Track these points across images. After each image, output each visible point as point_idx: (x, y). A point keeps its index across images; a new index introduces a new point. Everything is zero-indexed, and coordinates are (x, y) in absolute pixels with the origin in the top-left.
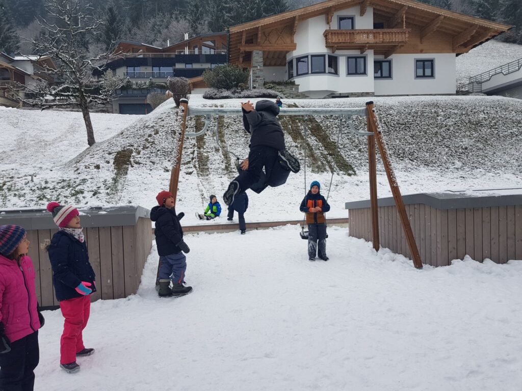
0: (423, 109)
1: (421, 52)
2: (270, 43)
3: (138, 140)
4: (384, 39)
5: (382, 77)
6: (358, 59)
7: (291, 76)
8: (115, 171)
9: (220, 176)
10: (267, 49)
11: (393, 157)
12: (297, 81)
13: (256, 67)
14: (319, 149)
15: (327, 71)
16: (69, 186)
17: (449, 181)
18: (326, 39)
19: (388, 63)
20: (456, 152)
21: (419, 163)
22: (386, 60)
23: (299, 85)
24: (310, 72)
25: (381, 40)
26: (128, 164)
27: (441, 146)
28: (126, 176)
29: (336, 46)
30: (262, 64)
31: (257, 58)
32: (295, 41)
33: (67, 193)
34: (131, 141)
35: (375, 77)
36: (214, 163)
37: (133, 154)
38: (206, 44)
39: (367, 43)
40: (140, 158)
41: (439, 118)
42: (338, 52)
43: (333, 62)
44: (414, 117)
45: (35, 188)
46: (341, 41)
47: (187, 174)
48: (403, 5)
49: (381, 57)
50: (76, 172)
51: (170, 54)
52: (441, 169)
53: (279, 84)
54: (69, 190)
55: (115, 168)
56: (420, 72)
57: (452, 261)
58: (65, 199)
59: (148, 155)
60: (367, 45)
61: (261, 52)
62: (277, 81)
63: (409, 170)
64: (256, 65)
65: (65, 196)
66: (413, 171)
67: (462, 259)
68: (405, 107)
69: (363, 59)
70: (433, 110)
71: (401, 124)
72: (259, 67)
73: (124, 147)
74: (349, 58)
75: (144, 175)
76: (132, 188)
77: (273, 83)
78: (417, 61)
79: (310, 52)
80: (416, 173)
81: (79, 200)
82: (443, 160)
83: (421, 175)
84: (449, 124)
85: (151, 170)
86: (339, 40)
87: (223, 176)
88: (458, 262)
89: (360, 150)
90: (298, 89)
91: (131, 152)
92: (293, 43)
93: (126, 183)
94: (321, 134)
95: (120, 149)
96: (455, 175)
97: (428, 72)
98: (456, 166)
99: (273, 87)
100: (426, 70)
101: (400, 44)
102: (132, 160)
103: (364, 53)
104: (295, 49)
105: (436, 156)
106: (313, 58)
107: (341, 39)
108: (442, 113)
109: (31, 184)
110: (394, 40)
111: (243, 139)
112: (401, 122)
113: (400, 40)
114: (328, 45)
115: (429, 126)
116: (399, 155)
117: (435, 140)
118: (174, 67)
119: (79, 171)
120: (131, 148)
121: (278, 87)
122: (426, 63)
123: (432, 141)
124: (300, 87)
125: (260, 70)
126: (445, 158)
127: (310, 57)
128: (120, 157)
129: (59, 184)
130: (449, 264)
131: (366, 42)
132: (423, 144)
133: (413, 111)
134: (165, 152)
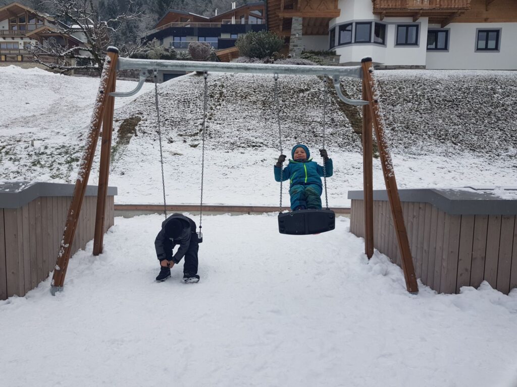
0: (478, 85)
1: (486, 20)
2: (311, 9)
3: (148, 108)
4: (441, 5)
5: (436, 49)
6: (410, 28)
7: (332, 46)
8: (118, 139)
9: (227, 151)
10: (308, 15)
11: (432, 138)
12: (339, 51)
13: (294, 35)
14: (345, 126)
15: (372, 40)
16: (67, 153)
17: (498, 170)
18: (374, 5)
19: (445, 33)
20: (512, 136)
21: (463, 147)
22: (442, 29)
23: (340, 56)
24: (353, 41)
25: (438, 6)
26: (132, 133)
27: (494, 128)
28: (127, 145)
29: (384, 12)
30: (301, 32)
31: (297, 25)
32: (339, 7)
33: (62, 160)
34: (141, 109)
35: (428, 49)
36: (223, 136)
37: (140, 123)
38: (253, 14)
39: (421, 10)
40: (146, 127)
41: (496, 96)
42: (386, 20)
43: (381, 31)
44: (465, 93)
45: (33, 153)
46: (390, 7)
47: (192, 146)
49: (436, 26)
50: (79, 138)
51: (217, 24)
52: (490, 156)
53: (318, 54)
54: (65, 157)
55: (118, 137)
56: (482, 44)
57: (461, 289)
58: (58, 166)
59: (155, 125)
60: (421, 11)
61: (300, 19)
62: (316, 51)
63: (450, 154)
64: (294, 33)
65: (59, 163)
66: (454, 156)
67: (476, 287)
68: (455, 82)
69: (415, 28)
70: (489, 87)
71: (448, 101)
72: (297, 36)
73: (133, 115)
74: (399, 26)
75: (145, 145)
76: (129, 158)
77: (312, 52)
78: (480, 31)
79: (354, 19)
80: (459, 159)
81: (72, 168)
82: (494, 146)
83: (463, 161)
84: (507, 103)
85: (155, 140)
86: (389, 5)
87: (231, 151)
88: (470, 290)
89: (393, 129)
90: (339, 60)
91: (139, 120)
92: (337, 8)
93: (124, 153)
94: (350, 109)
95: (128, 117)
96: (507, 164)
97: (492, 44)
98: (509, 153)
99: (310, 57)
100: (490, 42)
101: (460, 11)
102: (137, 128)
103: (417, 21)
104: (338, 15)
105: (485, 140)
106: (358, 25)
107: (390, 5)
108: (500, 90)
109: (31, 149)
110: (453, 6)
111: (260, 112)
112: (448, 98)
113: (460, 7)
114: (376, 11)
115: (481, 104)
116: (440, 136)
117: (486, 121)
118: (219, 38)
119: (81, 138)
120: (140, 116)
121: (315, 57)
122: (490, 33)
123: (483, 122)
124: (341, 57)
125: (299, 39)
126: (496, 142)
127: (354, 25)
128: (127, 125)
129: (58, 150)
130: (457, 291)
131: (420, 8)
132: (472, 125)
133: (465, 86)
134: (173, 122)
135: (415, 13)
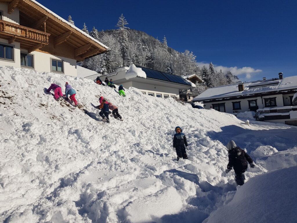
1: (55, 54)
4: (29, 36)
5: (25, 65)
6: (5, 47)
48: (45, 15)
78: (53, 60)
100: (58, 68)
103: (12, 44)
110: (38, 39)
113: (42, 40)
131: (15, 34)
135: (12, 37)
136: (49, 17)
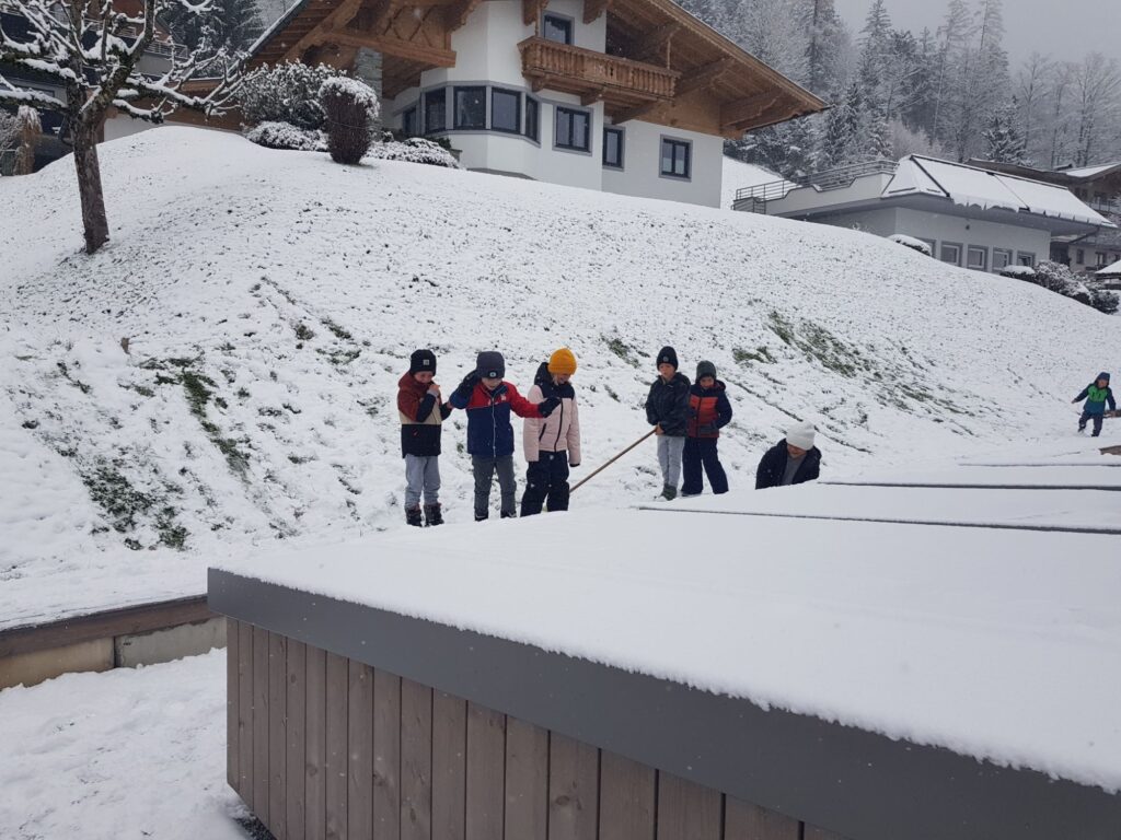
1: (673, 123)
2: (399, 37)
6: (575, 116)
10: (391, 50)
12: (457, 140)
15: (523, 130)
18: (526, 58)
19: (619, 136)
22: (613, 127)
24: (488, 125)
25: (630, 84)
32: (454, 47)
48: (673, 21)
49: (612, 122)
56: (668, 162)
61: (378, 56)
69: (583, 118)
74: (559, 109)
78: (666, 141)
79: (490, 79)
92: (449, 49)
97: (680, 168)
100: (677, 163)
103: (589, 106)
104: (452, 64)
106: (496, 94)
110: (650, 90)
113: (661, 92)
114: (529, 72)
122: (678, 147)
124: (461, 155)
127: (488, 91)
131: (602, 82)
135: (593, 89)
136: (682, 26)
